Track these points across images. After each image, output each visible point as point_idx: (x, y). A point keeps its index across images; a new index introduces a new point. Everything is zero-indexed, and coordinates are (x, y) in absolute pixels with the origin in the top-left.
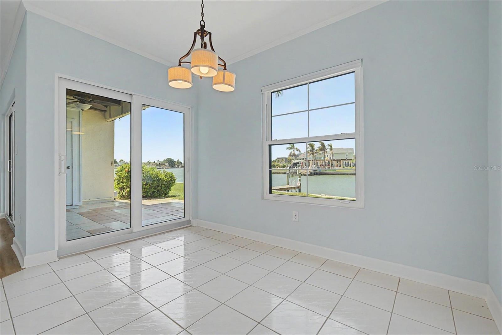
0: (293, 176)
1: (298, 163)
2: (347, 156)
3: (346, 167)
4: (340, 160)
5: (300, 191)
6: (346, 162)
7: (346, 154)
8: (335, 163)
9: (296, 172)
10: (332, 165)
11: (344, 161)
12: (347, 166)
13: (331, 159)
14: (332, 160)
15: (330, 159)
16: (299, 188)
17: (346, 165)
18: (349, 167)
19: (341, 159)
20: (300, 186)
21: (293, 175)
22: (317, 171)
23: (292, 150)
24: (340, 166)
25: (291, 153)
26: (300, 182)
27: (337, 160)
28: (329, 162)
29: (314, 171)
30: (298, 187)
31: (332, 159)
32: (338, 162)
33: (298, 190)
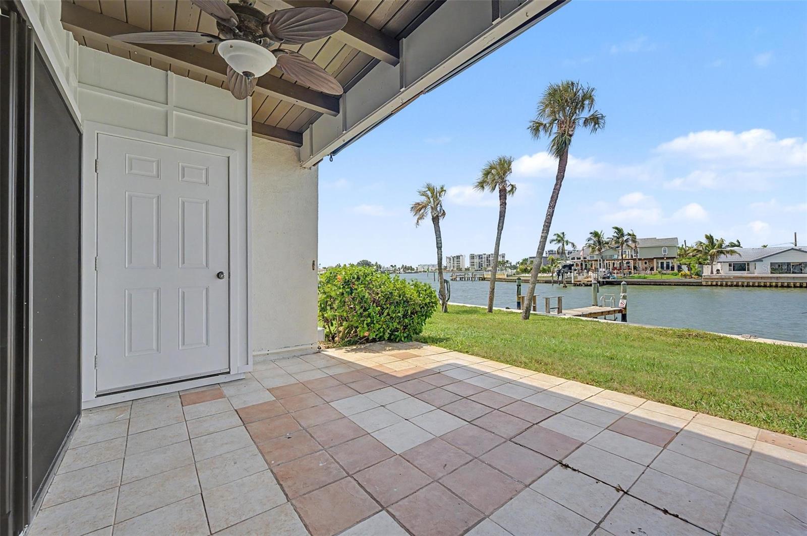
0: (566, 287)
1: (573, 265)
2: (665, 251)
3: (665, 272)
4: (651, 260)
5: (624, 318)
6: (662, 263)
7: (663, 248)
8: (641, 265)
9: (570, 280)
10: (635, 268)
11: (660, 261)
12: (665, 269)
13: (632, 257)
14: (635, 260)
15: (630, 258)
16: (623, 313)
17: (662, 267)
18: (669, 272)
19: (653, 257)
20: (625, 308)
21: (567, 285)
22: (609, 278)
23: (561, 244)
24: (652, 269)
25: (559, 248)
26: (625, 301)
27: (645, 259)
28: (628, 263)
29: (604, 278)
30: (620, 311)
31: (634, 257)
32: (647, 263)
33: (619, 316)
